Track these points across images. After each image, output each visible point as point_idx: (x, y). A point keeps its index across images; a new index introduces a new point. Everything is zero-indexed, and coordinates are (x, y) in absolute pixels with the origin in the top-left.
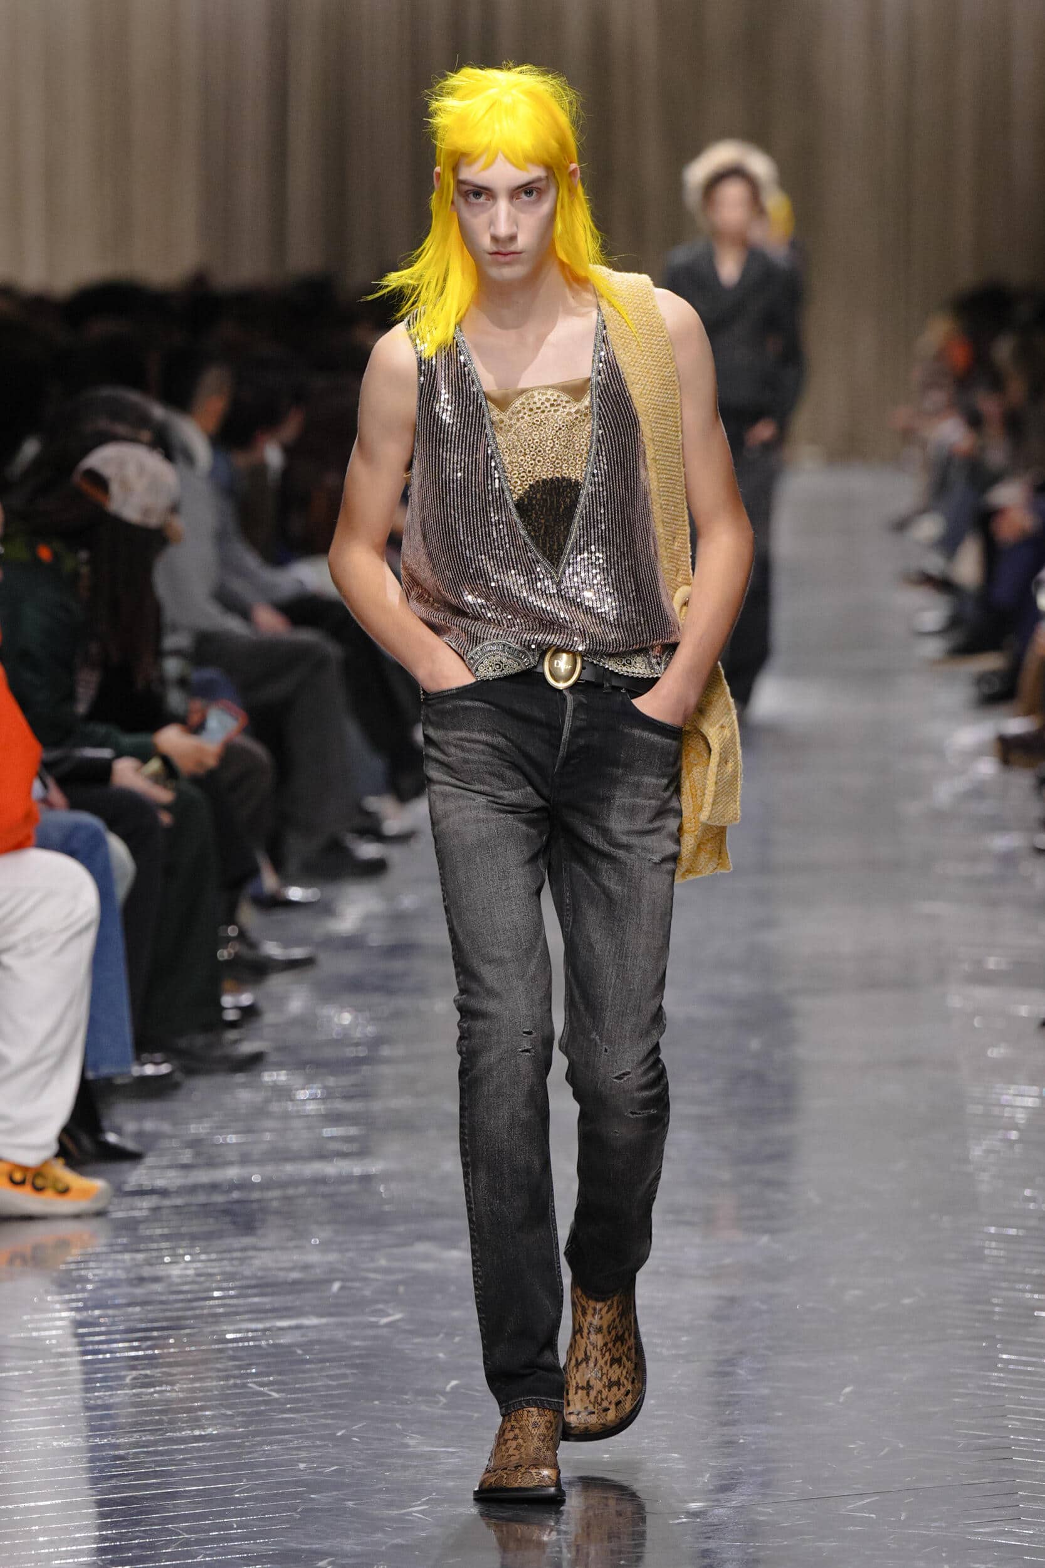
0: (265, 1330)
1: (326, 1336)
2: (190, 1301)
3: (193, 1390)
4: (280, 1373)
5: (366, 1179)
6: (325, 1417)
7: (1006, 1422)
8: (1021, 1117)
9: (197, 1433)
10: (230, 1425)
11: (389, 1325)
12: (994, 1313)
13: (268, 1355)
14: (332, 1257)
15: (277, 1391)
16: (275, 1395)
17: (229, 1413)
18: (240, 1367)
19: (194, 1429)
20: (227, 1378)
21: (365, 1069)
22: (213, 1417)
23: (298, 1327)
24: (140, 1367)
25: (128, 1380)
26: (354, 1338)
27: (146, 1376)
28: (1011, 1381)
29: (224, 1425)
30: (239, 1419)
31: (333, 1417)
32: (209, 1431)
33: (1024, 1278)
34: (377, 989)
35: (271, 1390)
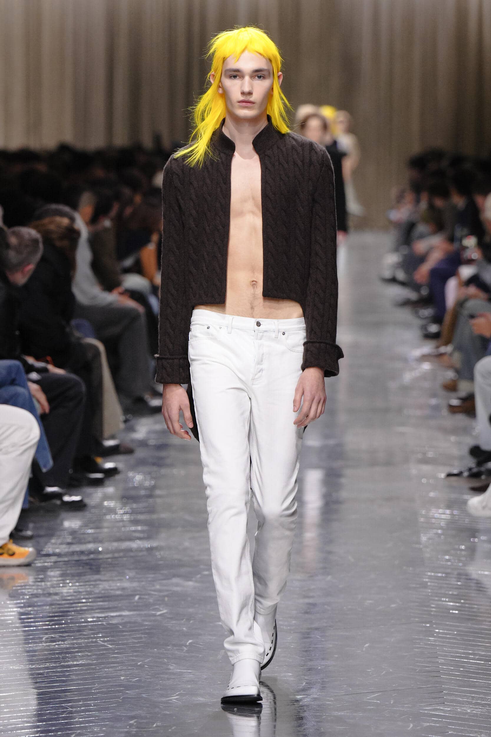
0: (105, 617)
1: (133, 620)
2: (72, 604)
3: (73, 644)
4: (113, 636)
5: (150, 550)
6: (132, 656)
7: (438, 660)
8: (443, 524)
9: (75, 663)
10: (90, 660)
11: (160, 615)
12: (432, 611)
13: (107, 628)
14: (135, 584)
15: (111, 645)
16: (110, 646)
17: (89, 654)
18: (94, 634)
19: (74, 661)
20: (88, 638)
21: (151, 500)
22: (83, 656)
23: (119, 616)
24: (49, 634)
25: (44, 639)
26: (144, 621)
27: (52, 637)
28: (440, 641)
29: (87, 659)
30: (94, 657)
31: (136, 656)
32: (80, 662)
33: (445, 595)
34: (154, 464)
35: (109, 644)
